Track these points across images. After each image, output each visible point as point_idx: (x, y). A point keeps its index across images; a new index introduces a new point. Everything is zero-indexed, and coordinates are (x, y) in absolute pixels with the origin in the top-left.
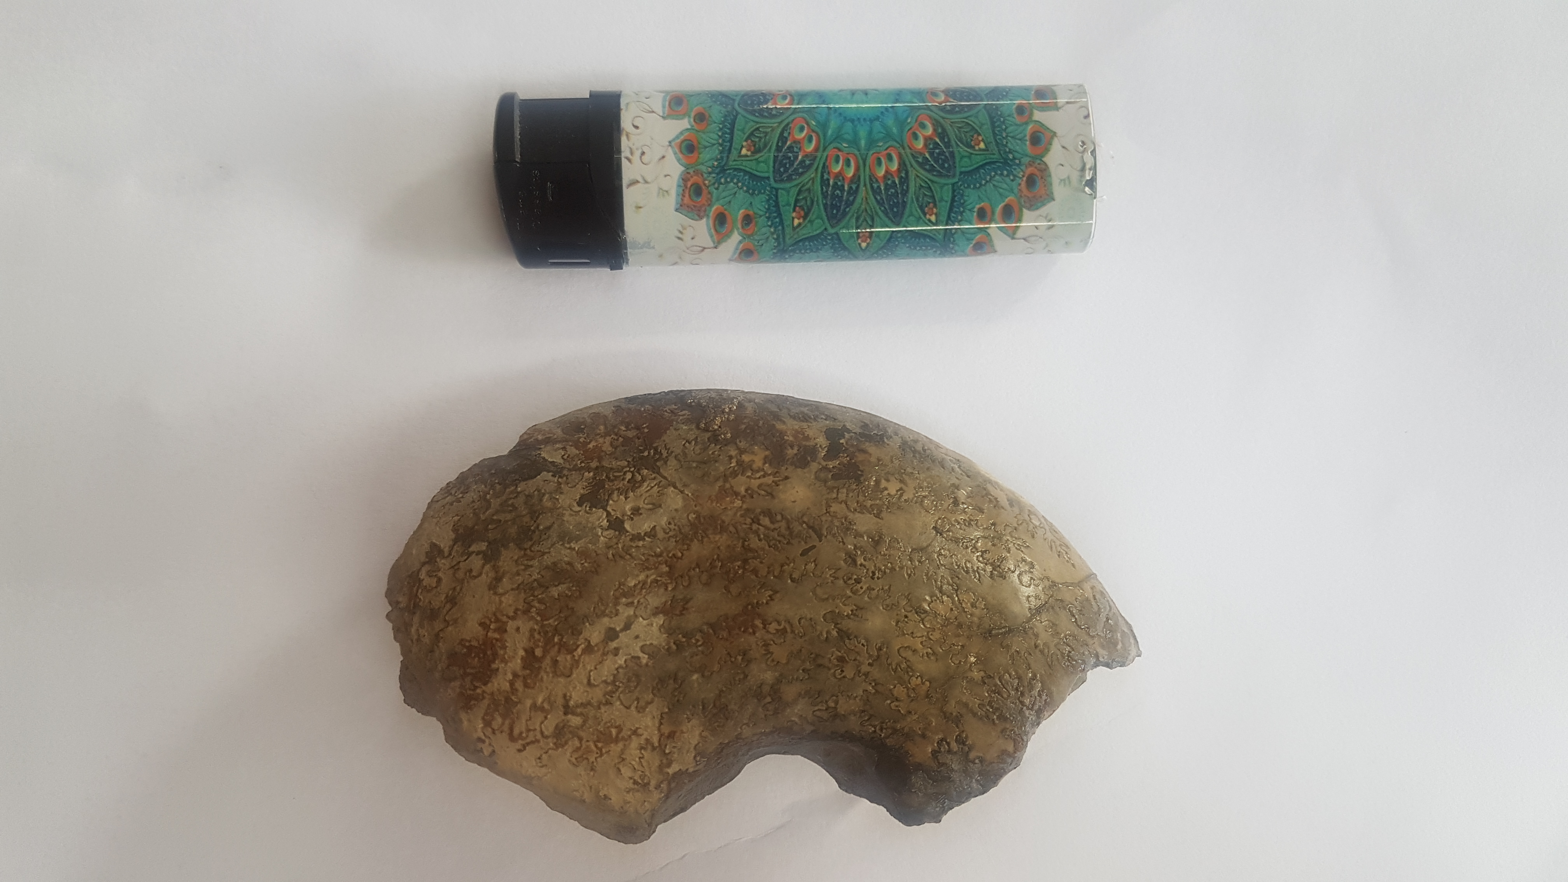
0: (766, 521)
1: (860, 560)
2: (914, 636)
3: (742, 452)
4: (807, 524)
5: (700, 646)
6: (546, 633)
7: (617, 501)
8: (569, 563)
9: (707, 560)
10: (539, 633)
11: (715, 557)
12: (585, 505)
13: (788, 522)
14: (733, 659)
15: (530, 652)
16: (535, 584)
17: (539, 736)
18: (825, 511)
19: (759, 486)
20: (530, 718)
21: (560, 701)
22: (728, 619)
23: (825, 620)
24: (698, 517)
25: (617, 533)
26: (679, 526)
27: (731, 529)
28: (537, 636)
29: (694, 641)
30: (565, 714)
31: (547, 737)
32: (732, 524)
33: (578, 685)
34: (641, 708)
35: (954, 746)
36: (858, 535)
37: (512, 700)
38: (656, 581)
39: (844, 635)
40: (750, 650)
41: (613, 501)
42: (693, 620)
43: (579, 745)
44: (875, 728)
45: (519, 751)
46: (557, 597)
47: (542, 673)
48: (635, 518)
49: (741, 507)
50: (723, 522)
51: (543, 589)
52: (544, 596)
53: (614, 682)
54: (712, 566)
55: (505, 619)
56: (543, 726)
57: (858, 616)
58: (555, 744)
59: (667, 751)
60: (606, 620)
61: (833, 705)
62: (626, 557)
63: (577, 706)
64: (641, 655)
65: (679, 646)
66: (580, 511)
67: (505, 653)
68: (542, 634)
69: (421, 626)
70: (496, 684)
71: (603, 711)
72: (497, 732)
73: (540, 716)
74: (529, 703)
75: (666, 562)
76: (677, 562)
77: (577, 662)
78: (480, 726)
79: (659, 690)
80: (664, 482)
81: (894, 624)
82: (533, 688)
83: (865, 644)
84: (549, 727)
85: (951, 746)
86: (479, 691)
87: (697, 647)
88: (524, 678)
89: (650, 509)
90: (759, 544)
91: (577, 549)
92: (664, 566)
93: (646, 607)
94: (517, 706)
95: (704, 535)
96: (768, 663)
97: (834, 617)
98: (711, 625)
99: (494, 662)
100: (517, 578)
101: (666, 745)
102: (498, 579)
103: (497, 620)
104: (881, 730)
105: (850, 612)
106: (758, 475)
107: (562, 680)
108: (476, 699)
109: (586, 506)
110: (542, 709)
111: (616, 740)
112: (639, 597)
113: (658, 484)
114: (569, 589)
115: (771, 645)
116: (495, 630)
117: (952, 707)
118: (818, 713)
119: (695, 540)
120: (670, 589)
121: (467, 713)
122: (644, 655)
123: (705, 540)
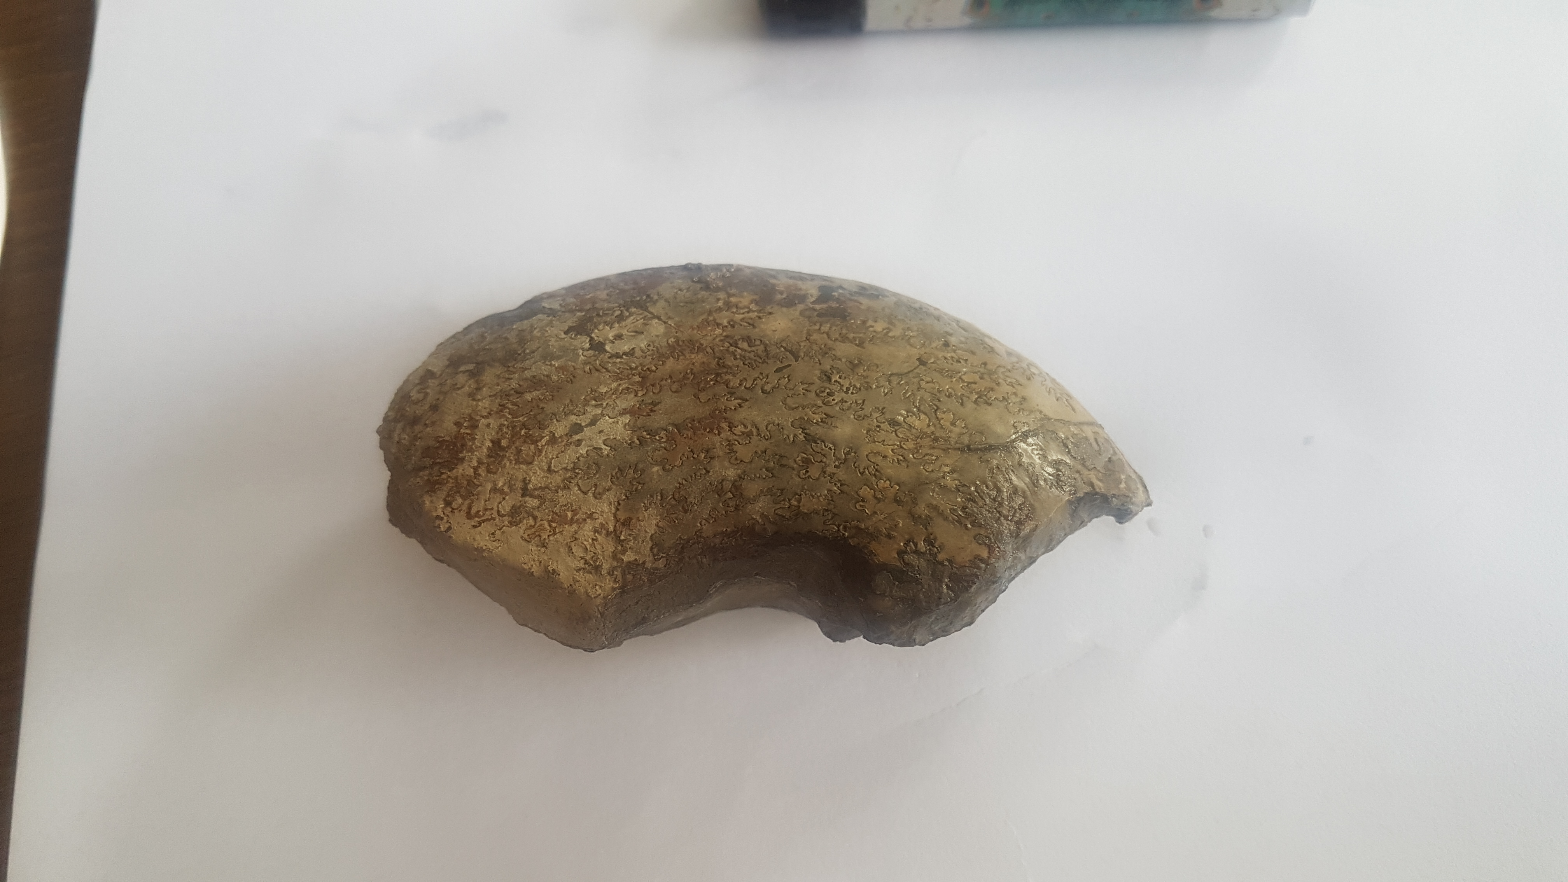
0: (745, 345)
1: (836, 377)
2: (885, 443)
3: (730, 295)
4: (785, 348)
5: (664, 442)
6: (514, 427)
7: (601, 330)
8: (547, 376)
9: (681, 373)
10: (508, 427)
11: (689, 371)
12: (571, 333)
13: (766, 346)
14: (695, 456)
15: (496, 443)
16: (512, 392)
17: (495, 515)
18: (805, 339)
19: (742, 320)
20: (489, 499)
21: (519, 485)
22: (694, 421)
23: (792, 426)
24: (677, 341)
25: (597, 352)
26: (657, 348)
27: (709, 350)
28: (505, 430)
29: (657, 438)
30: (523, 495)
31: (503, 516)
32: (710, 347)
33: (538, 471)
34: (599, 494)
35: (922, 546)
36: (835, 358)
37: (474, 483)
38: (628, 389)
39: (810, 439)
40: (714, 448)
41: (598, 330)
42: (659, 420)
43: (533, 524)
44: (838, 528)
45: (474, 527)
46: (530, 400)
47: (506, 461)
48: (616, 342)
49: (721, 334)
50: (702, 344)
51: (518, 395)
52: (518, 400)
53: (574, 468)
54: (685, 378)
55: (478, 418)
56: (500, 506)
57: (827, 424)
58: (509, 522)
59: (622, 538)
60: (573, 418)
61: (796, 503)
62: (601, 371)
63: (535, 489)
64: (603, 447)
65: (642, 442)
66: (564, 338)
67: (474, 443)
68: (510, 428)
69: (403, 430)
70: (461, 471)
71: (560, 495)
72: (456, 511)
73: (498, 497)
74: (489, 486)
75: (639, 374)
76: (650, 374)
77: (540, 451)
78: (441, 506)
79: (618, 478)
80: (650, 316)
81: (865, 432)
82: (495, 473)
83: (833, 448)
84: (506, 506)
85: (919, 546)
86: (444, 476)
87: (661, 443)
88: (488, 464)
89: (632, 336)
90: (735, 362)
91: (556, 365)
92: (638, 376)
93: (614, 408)
94: (477, 488)
95: (680, 354)
96: (731, 461)
97: (803, 424)
98: (676, 426)
99: (461, 452)
100: (496, 387)
101: (622, 532)
102: (478, 389)
103: (471, 418)
104: (845, 528)
105: (820, 420)
106: (742, 311)
107: (524, 467)
108: (440, 484)
109: (572, 335)
110: (501, 491)
111: (571, 522)
112: (609, 400)
113: (644, 318)
114: (542, 394)
115: (736, 445)
116: (467, 428)
117: (922, 510)
118: (780, 512)
119: (671, 358)
120: (639, 395)
121: (431, 496)
122: (607, 448)
123: (681, 358)
